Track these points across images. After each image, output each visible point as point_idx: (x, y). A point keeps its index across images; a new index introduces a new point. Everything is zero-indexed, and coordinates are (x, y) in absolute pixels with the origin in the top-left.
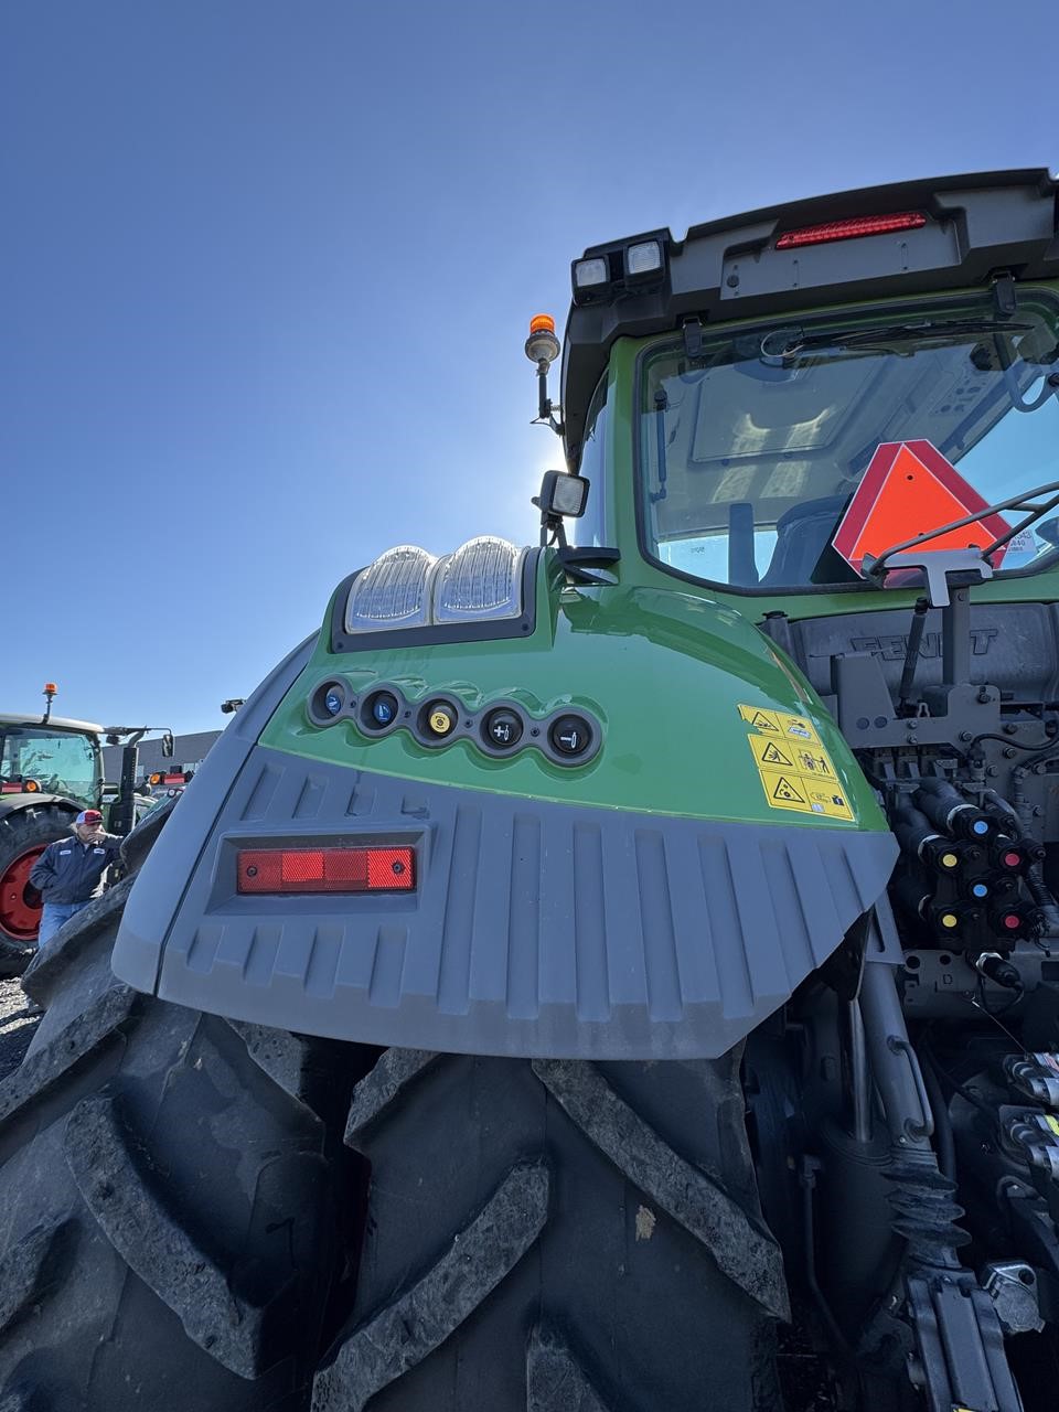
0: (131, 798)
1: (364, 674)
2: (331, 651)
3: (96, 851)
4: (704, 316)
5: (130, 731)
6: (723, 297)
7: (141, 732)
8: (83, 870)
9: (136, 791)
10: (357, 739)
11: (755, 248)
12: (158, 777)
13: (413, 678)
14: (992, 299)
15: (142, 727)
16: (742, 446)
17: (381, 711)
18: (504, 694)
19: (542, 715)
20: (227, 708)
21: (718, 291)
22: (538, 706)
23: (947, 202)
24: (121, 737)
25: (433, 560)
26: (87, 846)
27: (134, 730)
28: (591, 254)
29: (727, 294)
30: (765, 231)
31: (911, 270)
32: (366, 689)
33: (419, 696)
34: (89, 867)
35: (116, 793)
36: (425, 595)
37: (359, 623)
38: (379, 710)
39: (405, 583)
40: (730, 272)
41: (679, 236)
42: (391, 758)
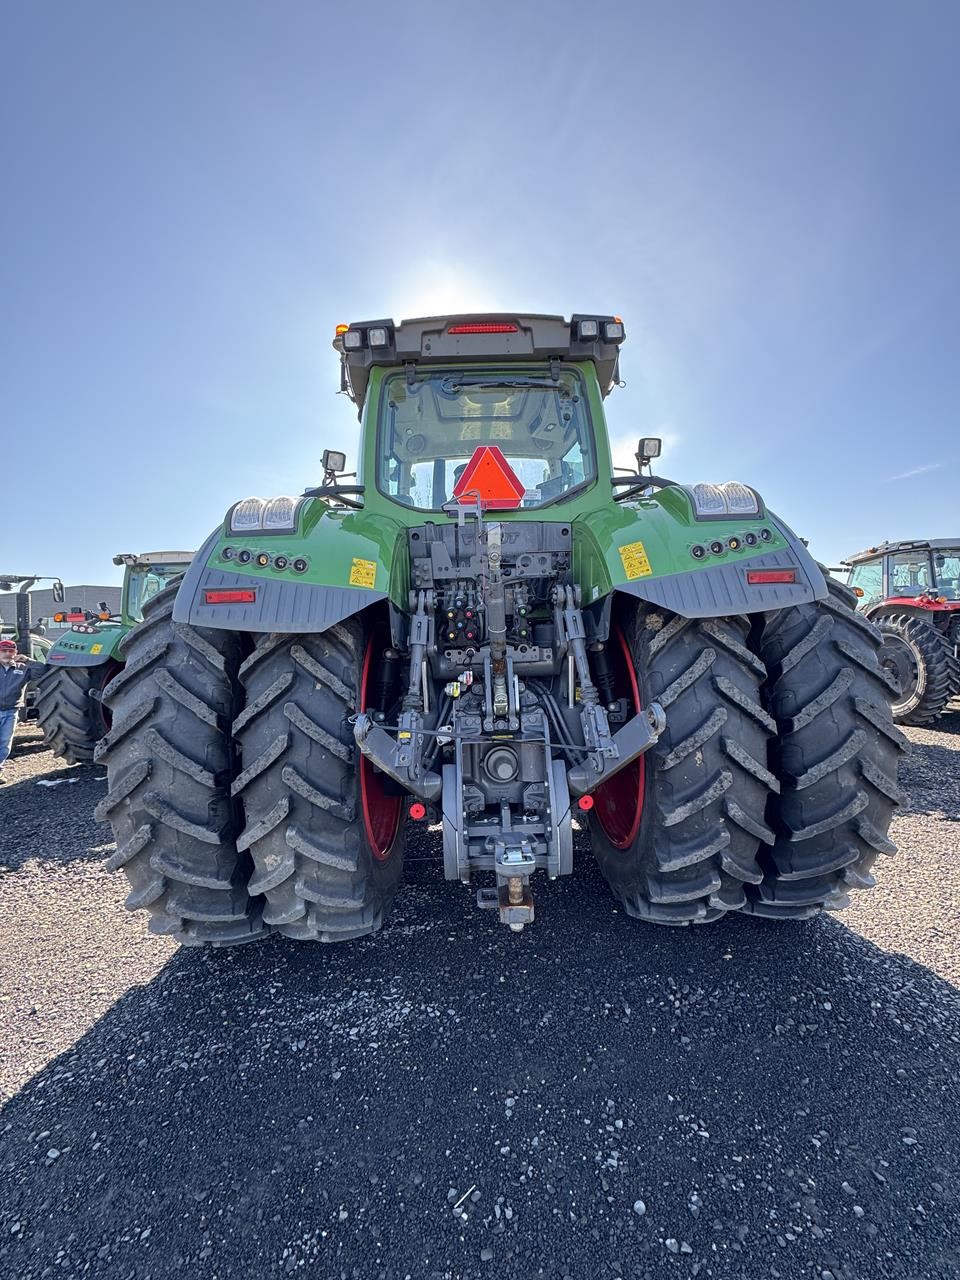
0: (27, 637)
1: (239, 545)
2: (227, 537)
3: (15, 672)
4: (416, 362)
5: (21, 579)
6: (423, 355)
7: (32, 580)
8: (6, 685)
9: (32, 631)
10: (237, 565)
11: (439, 332)
12: (61, 616)
13: (254, 547)
14: (550, 369)
15: (32, 576)
16: (469, 411)
17: (245, 557)
18: (283, 553)
19: (293, 559)
20: (119, 561)
21: (419, 353)
22: (291, 556)
23: (524, 323)
24: (13, 584)
25: (264, 503)
26: (7, 668)
27: (25, 578)
28: (354, 328)
29: (425, 353)
30: (440, 326)
31: (511, 353)
32: (240, 550)
33: (257, 553)
34: (12, 683)
35: (14, 632)
36: (260, 519)
37: (236, 527)
38: (244, 557)
39: (253, 510)
40: (426, 342)
41: (397, 324)
42: (248, 570)
